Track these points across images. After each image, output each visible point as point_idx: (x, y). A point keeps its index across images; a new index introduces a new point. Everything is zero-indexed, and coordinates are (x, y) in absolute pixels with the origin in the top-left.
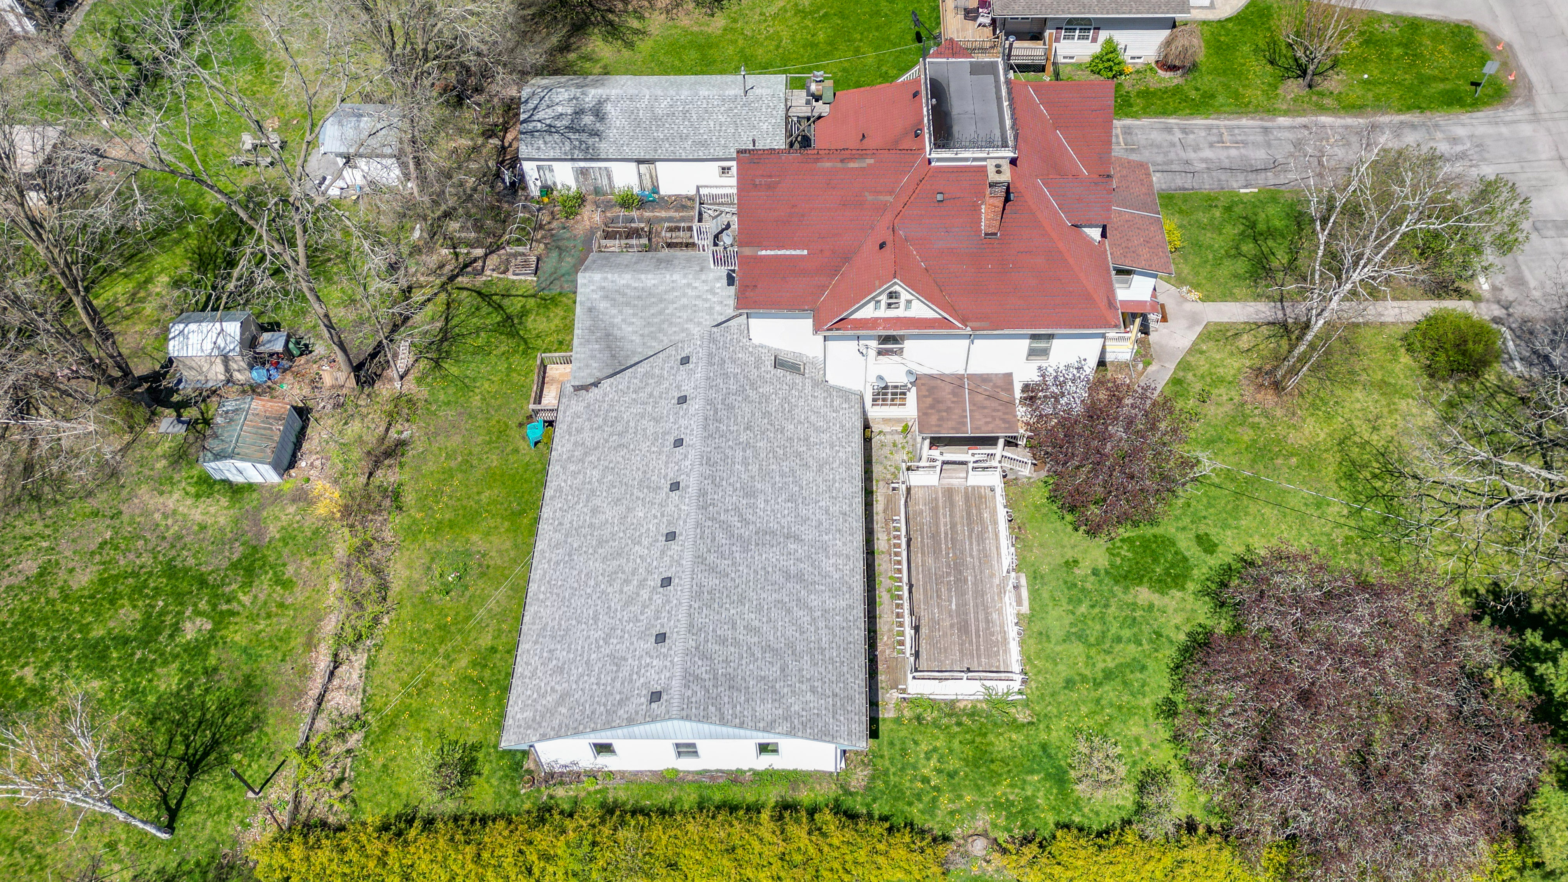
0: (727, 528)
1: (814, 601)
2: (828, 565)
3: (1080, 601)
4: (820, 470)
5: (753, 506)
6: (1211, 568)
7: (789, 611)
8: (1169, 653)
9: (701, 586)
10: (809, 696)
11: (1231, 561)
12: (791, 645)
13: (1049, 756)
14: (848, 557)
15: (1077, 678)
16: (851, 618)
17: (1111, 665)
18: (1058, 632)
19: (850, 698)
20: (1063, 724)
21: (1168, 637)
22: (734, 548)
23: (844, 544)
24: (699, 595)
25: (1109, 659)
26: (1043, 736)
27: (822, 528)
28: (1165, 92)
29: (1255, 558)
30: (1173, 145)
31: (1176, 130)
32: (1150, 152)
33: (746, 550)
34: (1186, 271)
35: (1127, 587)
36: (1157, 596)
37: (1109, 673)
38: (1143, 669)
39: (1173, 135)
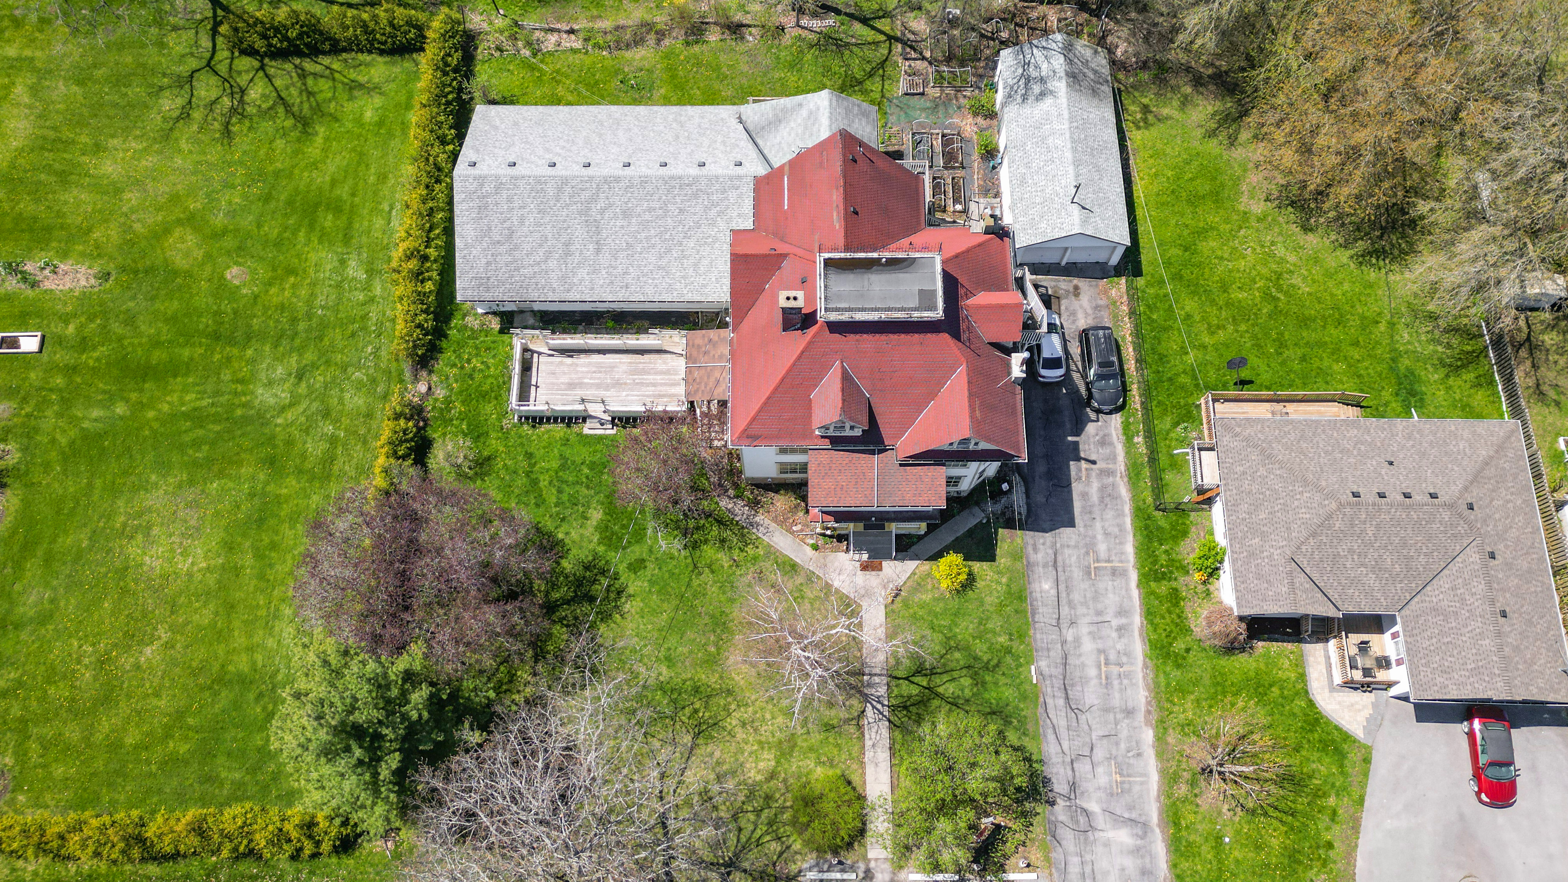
0: (594, 199)
1: (552, 264)
2: (583, 273)
3: (591, 469)
4: (660, 268)
5: (616, 217)
6: (615, 565)
8: (549, 524)
9: (545, 182)
11: (621, 581)
12: (516, 248)
13: (478, 437)
14: (592, 289)
15: (533, 461)
17: (541, 484)
18: (568, 452)
19: (488, 290)
20: (501, 449)
21: (560, 526)
22: (579, 205)
23: (602, 286)
24: (539, 181)
25: (546, 483)
26: (493, 435)
27: (611, 270)
28: (1179, 617)
29: (623, 600)
30: (1099, 613)
31: (1123, 621)
32: (1085, 590)
33: (580, 213)
34: (924, 597)
35: (603, 504)
36: (595, 523)
37: (535, 482)
38: (537, 505)
39: (1116, 616)
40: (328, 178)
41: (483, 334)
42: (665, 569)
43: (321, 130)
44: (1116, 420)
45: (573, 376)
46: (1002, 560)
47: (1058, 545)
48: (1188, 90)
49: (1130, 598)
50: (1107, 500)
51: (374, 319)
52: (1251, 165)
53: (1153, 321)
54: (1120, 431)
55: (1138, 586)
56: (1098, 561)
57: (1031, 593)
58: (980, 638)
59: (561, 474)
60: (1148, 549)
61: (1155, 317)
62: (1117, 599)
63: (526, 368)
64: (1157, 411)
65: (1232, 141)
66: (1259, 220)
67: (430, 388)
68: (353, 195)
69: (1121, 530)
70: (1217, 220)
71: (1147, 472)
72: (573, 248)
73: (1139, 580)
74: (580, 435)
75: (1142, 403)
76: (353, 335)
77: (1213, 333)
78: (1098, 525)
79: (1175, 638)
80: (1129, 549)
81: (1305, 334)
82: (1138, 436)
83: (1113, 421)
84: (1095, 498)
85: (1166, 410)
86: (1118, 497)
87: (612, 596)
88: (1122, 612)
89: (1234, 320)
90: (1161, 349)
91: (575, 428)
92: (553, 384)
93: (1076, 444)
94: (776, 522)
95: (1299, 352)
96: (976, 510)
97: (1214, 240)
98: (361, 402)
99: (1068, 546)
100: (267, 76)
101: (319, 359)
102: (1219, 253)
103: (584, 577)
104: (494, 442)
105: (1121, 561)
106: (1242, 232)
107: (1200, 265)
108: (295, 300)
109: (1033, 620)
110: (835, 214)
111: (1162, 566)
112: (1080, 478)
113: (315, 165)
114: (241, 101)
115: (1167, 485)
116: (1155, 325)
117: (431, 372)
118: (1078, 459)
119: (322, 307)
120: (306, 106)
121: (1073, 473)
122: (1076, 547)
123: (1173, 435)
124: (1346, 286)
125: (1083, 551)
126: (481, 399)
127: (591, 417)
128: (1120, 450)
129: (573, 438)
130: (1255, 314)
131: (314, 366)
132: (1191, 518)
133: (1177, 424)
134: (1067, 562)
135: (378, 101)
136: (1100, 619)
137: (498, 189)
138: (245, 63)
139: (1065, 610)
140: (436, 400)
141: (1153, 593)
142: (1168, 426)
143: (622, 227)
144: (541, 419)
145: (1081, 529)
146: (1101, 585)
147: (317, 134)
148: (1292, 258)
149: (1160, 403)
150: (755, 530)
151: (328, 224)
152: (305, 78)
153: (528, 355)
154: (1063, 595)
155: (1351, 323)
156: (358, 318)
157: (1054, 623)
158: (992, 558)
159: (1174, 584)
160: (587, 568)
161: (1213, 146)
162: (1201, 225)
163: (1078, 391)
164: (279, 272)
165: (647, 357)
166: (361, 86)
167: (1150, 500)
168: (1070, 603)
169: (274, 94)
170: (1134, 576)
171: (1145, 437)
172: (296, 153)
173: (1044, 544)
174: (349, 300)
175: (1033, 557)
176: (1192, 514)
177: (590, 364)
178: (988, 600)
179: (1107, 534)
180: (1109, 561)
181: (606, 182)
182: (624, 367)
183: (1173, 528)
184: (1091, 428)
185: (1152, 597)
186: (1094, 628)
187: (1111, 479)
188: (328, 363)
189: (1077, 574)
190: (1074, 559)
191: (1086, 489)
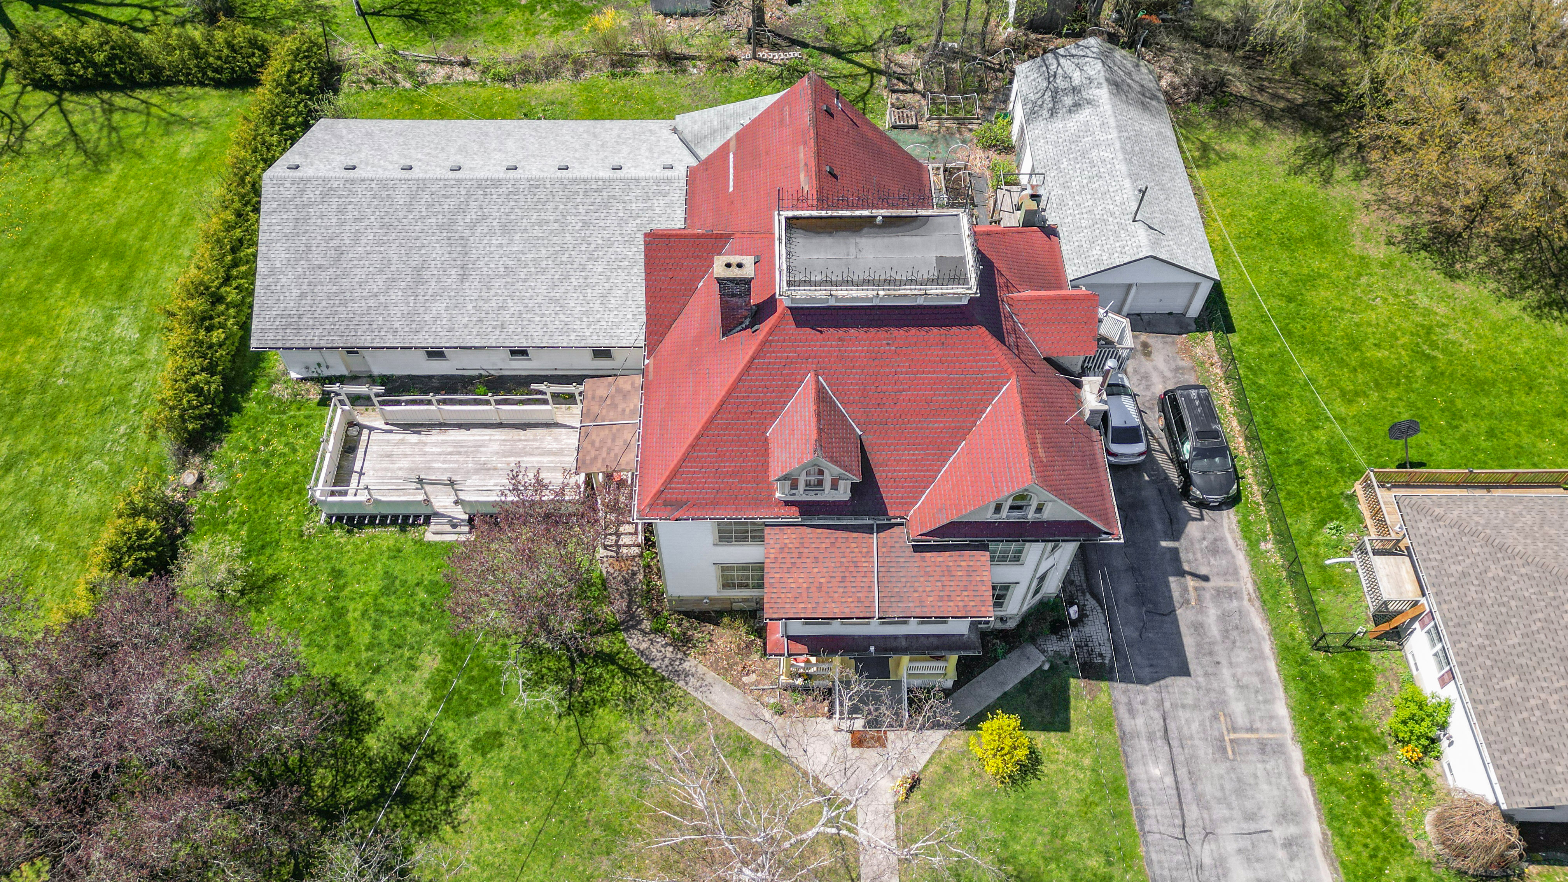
0: (462, 209)
1: (396, 295)
2: (438, 307)
3: (430, 593)
4: (551, 300)
5: (491, 233)
6: (453, 743)
7: (381, 271)
8: (352, 678)
9: (394, 188)
10: (296, 292)
11: (460, 768)
12: (345, 274)
13: (263, 547)
14: (451, 330)
15: (342, 582)
16: (383, 333)
17: (350, 617)
18: (397, 568)
19: (298, 331)
20: (295, 564)
21: (371, 680)
22: (440, 217)
23: (466, 326)
24: (385, 187)
25: (357, 614)
26: (286, 544)
27: (481, 303)
28: (1386, 823)
29: (459, 801)
30: (1250, 817)
31: (1293, 830)
32: (1221, 777)
33: (441, 227)
34: (958, 790)
35: (442, 645)
36: (427, 675)
37: (341, 614)
38: (339, 649)
39: (1279, 823)
40: (113, 222)
41: (294, 406)
42: (532, 747)
43: (117, 168)
44: (1229, 519)
45: (418, 459)
46: (1081, 730)
47: (1167, 705)
48: (1259, 124)
49: (1297, 790)
50: (1234, 634)
51: (139, 390)
52: (1358, 205)
53: (1260, 387)
54: (1238, 535)
55: (1306, 771)
56: (1234, 730)
57: (1133, 783)
58: (1057, 860)
59: (382, 600)
60: (1312, 710)
61: (1262, 382)
62: (1276, 792)
63: (349, 448)
64: (1288, 506)
65: (1327, 179)
66: (1383, 266)
67: (200, 479)
68: (144, 239)
69: (1263, 682)
70: (1324, 265)
71: (1288, 592)
72: (427, 274)
73: (1307, 761)
74: (419, 542)
75: (1265, 495)
76: (103, 411)
77: (1350, 402)
78: (1226, 672)
79: (1385, 860)
80: (1281, 710)
81: (1485, 402)
82: (1266, 541)
83: (1225, 521)
84: (1214, 630)
85: (1301, 503)
86: (1251, 630)
87: (442, 794)
88: (1287, 816)
89: (1377, 384)
90: (1280, 421)
91: (413, 533)
92: (387, 470)
93: (1175, 552)
94: (715, 670)
95: (1484, 426)
96: (1031, 650)
97: (1327, 289)
98: (92, 501)
99: (1184, 706)
100: (62, 111)
101: (44, 443)
102: (1338, 304)
103: (399, 763)
104: (285, 554)
105: (1271, 730)
106: (1363, 280)
107: (1313, 318)
108: (27, 366)
109: (1142, 829)
110: (802, 176)
111: (1340, 738)
112: (1187, 602)
113: (100, 207)
114: (21, 138)
115: (1323, 611)
116: (1264, 392)
117: (208, 457)
118: (1181, 573)
119: (65, 375)
120: (104, 142)
121: (1176, 595)
122: (1196, 707)
123: (1319, 538)
124: (1527, 343)
125: (1208, 713)
126: (276, 493)
127: (437, 515)
128: (1241, 559)
129: (408, 548)
130: (1406, 377)
131: (34, 452)
132: (1373, 661)
133: (1322, 523)
134: (1185, 731)
135: (201, 136)
136: (1253, 827)
137: (325, 196)
138: (37, 98)
139: (1193, 813)
140: (209, 496)
141: (1333, 782)
142: (1309, 527)
143: (500, 246)
144: (362, 518)
145: (1201, 679)
146: (1246, 770)
147: (111, 171)
148: (1442, 309)
149: (1290, 495)
150: (681, 683)
151: (99, 273)
152: (111, 112)
153: (354, 431)
154: (1186, 785)
155: (1546, 388)
156: (114, 389)
157: (1178, 832)
158: (1064, 726)
159: (1366, 768)
160: (406, 747)
161: (1302, 184)
162: (1305, 271)
163: (1167, 478)
164: (16, 331)
165: (530, 433)
166: (183, 121)
167: (1300, 634)
168: (1199, 799)
169: (67, 130)
170: (1296, 755)
171: (1278, 542)
172: (77, 193)
173: (1143, 703)
174: (109, 366)
175: (1128, 724)
176: (1373, 655)
177: (444, 443)
178: (1063, 794)
179: (1241, 687)
180: (1251, 730)
181: (479, 186)
182: (495, 447)
183: (1346, 677)
184: (1193, 529)
185: (1333, 789)
186: (1245, 843)
187: (1235, 604)
188: (55, 449)
189: (1204, 751)
190: (1195, 726)
191: (1200, 618)
